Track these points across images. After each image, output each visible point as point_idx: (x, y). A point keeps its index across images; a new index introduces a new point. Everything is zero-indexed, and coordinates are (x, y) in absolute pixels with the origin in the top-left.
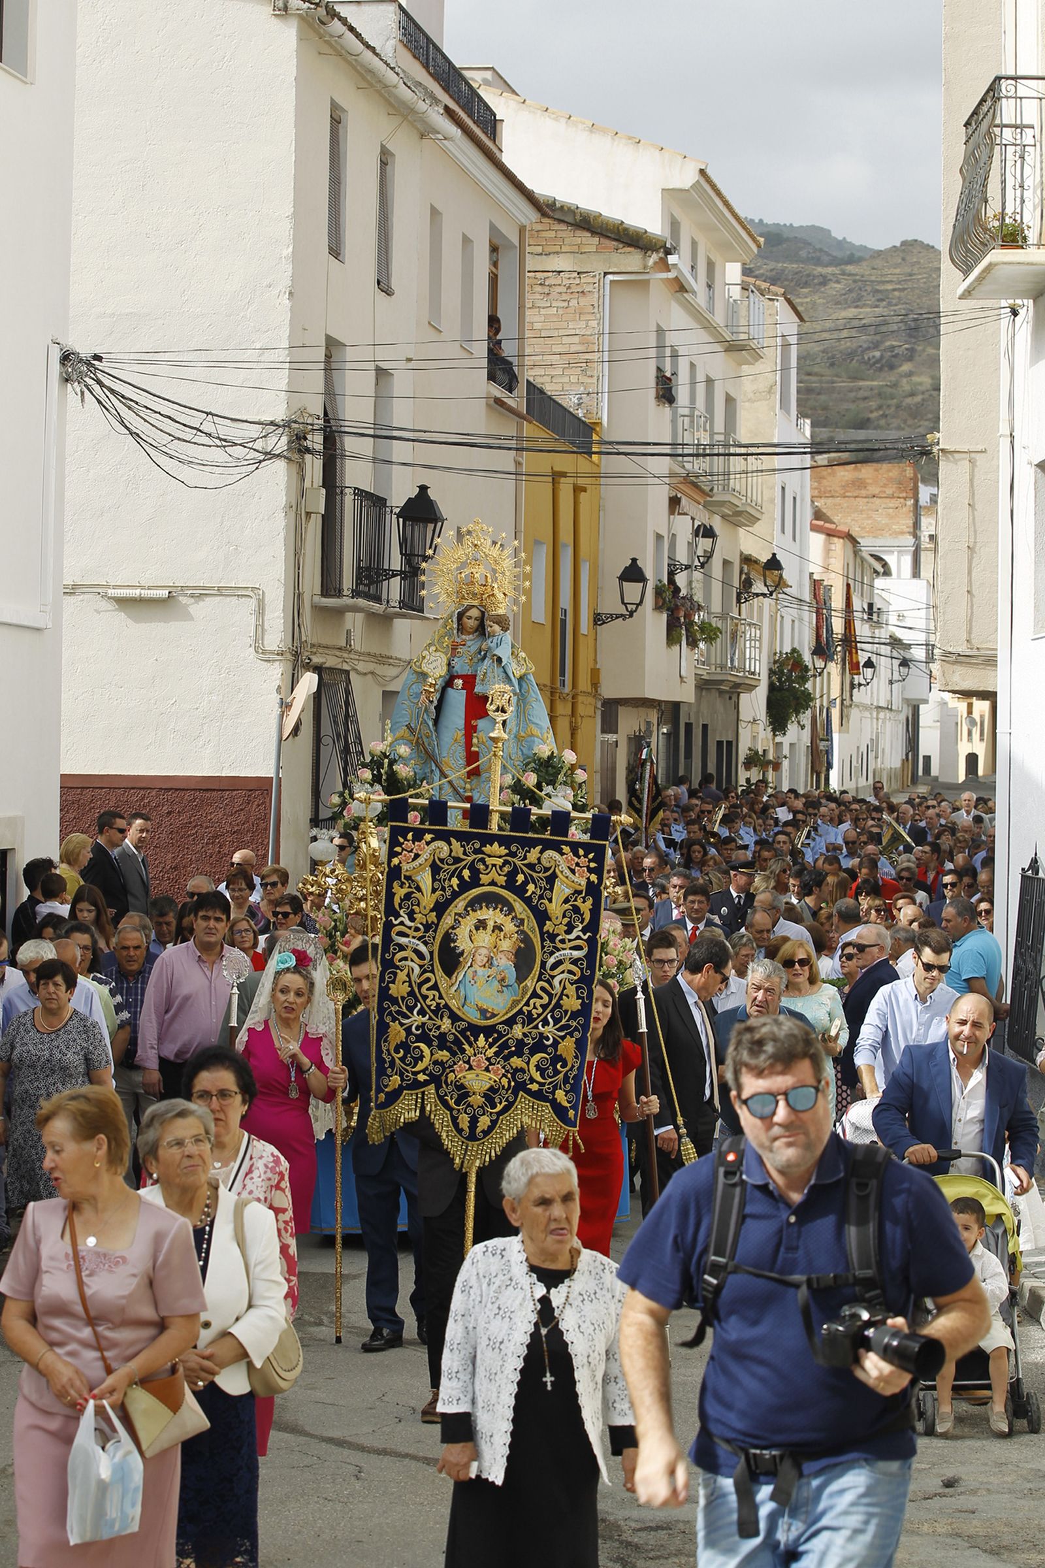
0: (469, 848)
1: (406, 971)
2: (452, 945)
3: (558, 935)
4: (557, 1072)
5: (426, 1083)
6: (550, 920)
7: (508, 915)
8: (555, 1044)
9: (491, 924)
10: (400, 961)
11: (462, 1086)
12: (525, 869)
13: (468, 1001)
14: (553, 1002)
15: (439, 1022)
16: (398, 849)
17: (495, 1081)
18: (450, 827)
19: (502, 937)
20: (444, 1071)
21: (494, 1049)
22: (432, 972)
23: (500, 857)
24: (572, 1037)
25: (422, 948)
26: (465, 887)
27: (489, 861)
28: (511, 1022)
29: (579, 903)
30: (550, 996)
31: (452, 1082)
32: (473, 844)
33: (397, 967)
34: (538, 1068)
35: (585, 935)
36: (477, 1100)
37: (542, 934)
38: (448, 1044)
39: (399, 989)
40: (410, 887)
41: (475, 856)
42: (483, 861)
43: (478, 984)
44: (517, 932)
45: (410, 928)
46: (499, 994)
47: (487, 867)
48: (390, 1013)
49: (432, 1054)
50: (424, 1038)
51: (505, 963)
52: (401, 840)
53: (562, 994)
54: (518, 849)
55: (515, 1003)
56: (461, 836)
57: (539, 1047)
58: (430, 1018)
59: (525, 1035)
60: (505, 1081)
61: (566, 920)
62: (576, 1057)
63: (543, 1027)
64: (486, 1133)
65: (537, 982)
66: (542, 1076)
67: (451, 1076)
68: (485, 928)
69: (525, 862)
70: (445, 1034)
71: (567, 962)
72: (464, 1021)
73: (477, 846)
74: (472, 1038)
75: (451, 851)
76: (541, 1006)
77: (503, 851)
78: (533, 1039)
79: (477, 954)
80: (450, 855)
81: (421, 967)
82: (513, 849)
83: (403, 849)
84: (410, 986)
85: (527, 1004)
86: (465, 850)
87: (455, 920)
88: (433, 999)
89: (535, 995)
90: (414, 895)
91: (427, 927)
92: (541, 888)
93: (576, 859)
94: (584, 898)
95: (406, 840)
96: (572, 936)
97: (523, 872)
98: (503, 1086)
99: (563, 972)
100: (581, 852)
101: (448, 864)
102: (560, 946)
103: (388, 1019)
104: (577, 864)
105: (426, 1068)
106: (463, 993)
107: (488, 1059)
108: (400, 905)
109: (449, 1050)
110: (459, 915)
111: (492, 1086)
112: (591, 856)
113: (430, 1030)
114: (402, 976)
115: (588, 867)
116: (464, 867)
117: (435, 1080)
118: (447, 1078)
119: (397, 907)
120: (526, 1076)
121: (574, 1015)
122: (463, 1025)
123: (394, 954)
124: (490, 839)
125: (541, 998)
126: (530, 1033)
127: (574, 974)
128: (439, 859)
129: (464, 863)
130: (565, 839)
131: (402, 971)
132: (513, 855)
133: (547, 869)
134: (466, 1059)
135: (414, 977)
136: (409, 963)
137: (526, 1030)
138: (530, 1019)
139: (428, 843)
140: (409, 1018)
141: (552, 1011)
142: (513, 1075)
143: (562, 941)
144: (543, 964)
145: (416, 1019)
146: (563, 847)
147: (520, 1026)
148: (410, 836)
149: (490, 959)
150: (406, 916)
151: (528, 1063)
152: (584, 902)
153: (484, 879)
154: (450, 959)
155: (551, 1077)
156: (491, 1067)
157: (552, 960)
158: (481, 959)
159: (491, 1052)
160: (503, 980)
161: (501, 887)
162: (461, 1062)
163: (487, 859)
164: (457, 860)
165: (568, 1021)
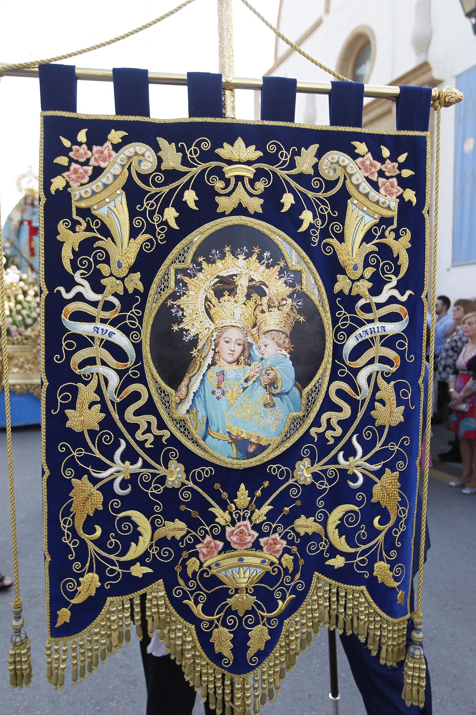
0: (191, 152)
1: (94, 384)
2: (175, 328)
3: (359, 297)
4: (373, 533)
5: (147, 580)
6: (343, 272)
7: (273, 265)
8: (368, 484)
9: (243, 283)
10: (82, 365)
11: (215, 580)
12: (293, 184)
13: (213, 428)
14: (360, 415)
15: (161, 470)
16: (62, 160)
17: (272, 564)
19: (265, 307)
20: (178, 555)
21: (266, 508)
22: (143, 380)
23: (249, 163)
24: (393, 470)
25: (120, 339)
26: (189, 221)
27: (230, 172)
28: (291, 457)
29: (390, 240)
30: (354, 404)
31: (194, 573)
32: (198, 145)
33: (78, 379)
34: (341, 529)
35: (402, 294)
36: (242, 600)
37: (331, 297)
38: (183, 508)
39: (83, 417)
40: (89, 229)
41: (204, 166)
42: (219, 172)
43: (228, 395)
44: (290, 296)
45: (95, 304)
46: (268, 410)
47: (227, 182)
48: (72, 463)
49: (154, 529)
50: (138, 501)
51: (274, 354)
52: (67, 143)
53: (373, 399)
54: (279, 149)
55: (297, 422)
56: (175, 132)
57: (340, 494)
58: (146, 465)
59: (316, 476)
60: (288, 560)
61: (369, 272)
62: (402, 503)
63: (346, 458)
64: (262, 655)
65: (330, 383)
66: (350, 542)
67: (193, 565)
68: (232, 292)
69: (293, 172)
70: (174, 490)
71: (378, 343)
72: (207, 463)
73: (206, 146)
74: (225, 495)
75: (160, 160)
76: (340, 423)
77: (253, 153)
78: (330, 481)
79: (222, 343)
80: (158, 169)
81: (120, 373)
82: (271, 148)
83: (71, 160)
84: (104, 409)
85: (316, 423)
86: (184, 157)
87: (177, 282)
88: (148, 430)
89: (327, 405)
90: (97, 244)
91: (126, 300)
92: (323, 217)
93: (379, 165)
94: (396, 231)
95: (75, 142)
96: (382, 298)
97: (292, 190)
98: (286, 570)
99: (371, 361)
100: (386, 152)
101: (157, 185)
102: (363, 316)
103: (68, 473)
104: (381, 174)
105: (146, 554)
106: (201, 414)
107: (256, 527)
108: (73, 263)
109: (185, 518)
110: (184, 271)
111: (268, 573)
112: (402, 158)
113: (147, 486)
114: (87, 393)
115: (399, 177)
116: (186, 187)
117: (164, 573)
118: (185, 567)
119: (67, 266)
120: (323, 547)
121: (395, 433)
122: (206, 472)
123: (69, 355)
124: (228, 133)
125: (339, 409)
126: (324, 471)
127: (391, 363)
128: (138, 174)
129: (185, 179)
130: (357, 130)
131: (86, 383)
132: (271, 159)
133: (331, 184)
134: (217, 531)
135: (110, 393)
136: (99, 369)
137: (317, 468)
138: (323, 447)
139: (117, 148)
140: (106, 467)
141: (358, 430)
142: (302, 548)
143: (367, 308)
144: (338, 350)
145: (120, 469)
146: (356, 143)
147: (307, 462)
148: (82, 136)
149: (247, 347)
150: (86, 283)
151: (324, 524)
152: (397, 238)
153: (224, 203)
154: (174, 355)
155: (364, 543)
156: (262, 541)
157: (351, 343)
158: (229, 349)
159: (259, 515)
160: (273, 384)
161: (256, 216)
162: (209, 538)
163: (227, 168)
164: (172, 175)
165: (385, 443)
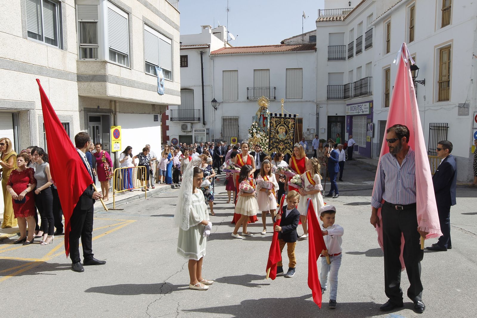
2: (278, 131)
5: (275, 148)
6: (289, 128)
7: (284, 127)
8: (290, 143)
10: (272, 133)
18: (277, 116)
19: (283, 130)
24: (292, 142)
25: (274, 131)
26: (279, 124)
28: (285, 140)
29: (292, 125)
31: (278, 147)
34: (288, 146)
35: (293, 129)
36: (281, 149)
39: (272, 136)
42: (281, 121)
43: (281, 135)
44: (285, 129)
45: (273, 129)
46: (284, 137)
48: (271, 139)
50: (275, 142)
51: (284, 133)
53: (291, 137)
56: (278, 118)
57: (288, 143)
61: (291, 128)
63: (289, 141)
68: (281, 129)
73: (280, 119)
77: (283, 119)
81: (274, 134)
89: (288, 137)
90: (273, 125)
91: (275, 129)
92: (288, 124)
97: (286, 122)
100: (293, 119)
102: (290, 131)
106: (279, 137)
109: (278, 143)
111: (283, 148)
114: (272, 135)
115: (293, 121)
117: (276, 147)
121: (292, 139)
124: (282, 118)
127: (292, 134)
128: (276, 120)
132: (284, 120)
133: (289, 121)
138: (287, 140)
141: (290, 139)
145: (274, 140)
146: (290, 119)
148: (273, 118)
150: (272, 127)
153: (281, 123)
154: (278, 133)
155: (290, 147)
156: (283, 146)
157: (290, 133)
158: (281, 132)
159: (283, 144)
160: (284, 135)
162: (279, 145)
164: (278, 121)
